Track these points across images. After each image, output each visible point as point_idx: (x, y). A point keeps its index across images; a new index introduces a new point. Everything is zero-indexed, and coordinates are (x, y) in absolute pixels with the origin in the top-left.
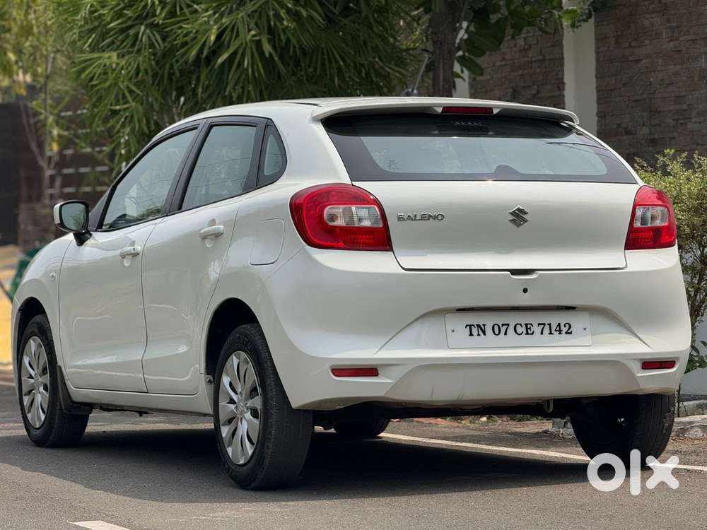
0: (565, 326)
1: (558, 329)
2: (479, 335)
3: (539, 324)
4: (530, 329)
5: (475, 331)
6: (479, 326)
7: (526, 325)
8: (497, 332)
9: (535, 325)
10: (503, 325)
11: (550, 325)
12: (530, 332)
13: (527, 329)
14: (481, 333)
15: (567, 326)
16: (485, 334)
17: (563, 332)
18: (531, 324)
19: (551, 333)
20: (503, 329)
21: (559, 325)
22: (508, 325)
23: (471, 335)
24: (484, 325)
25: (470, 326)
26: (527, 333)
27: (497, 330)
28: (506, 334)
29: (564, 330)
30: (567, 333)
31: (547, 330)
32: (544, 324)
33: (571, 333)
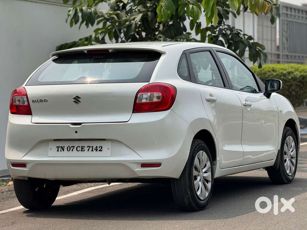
0: (99, 148)
1: (96, 149)
2: (61, 151)
3: (88, 147)
4: (83, 148)
5: (60, 149)
6: (62, 147)
7: (82, 147)
8: (69, 150)
9: (86, 147)
10: (72, 147)
11: (92, 147)
12: (83, 150)
13: (82, 149)
14: (62, 150)
15: (100, 147)
16: (63, 151)
17: (98, 150)
18: (84, 147)
19: (92, 151)
20: (72, 149)
21: (97, 147)
22: (74, 147)
23: (58, 151)
24: (64, 147)
25: (58, 147)
26: (82, 151)
27: (69, 149)
28: (72, 151)
29: (99, 149)
30: (99, 151)
31: (91, 149)
32: (90, 147)
33: (101, 151)
